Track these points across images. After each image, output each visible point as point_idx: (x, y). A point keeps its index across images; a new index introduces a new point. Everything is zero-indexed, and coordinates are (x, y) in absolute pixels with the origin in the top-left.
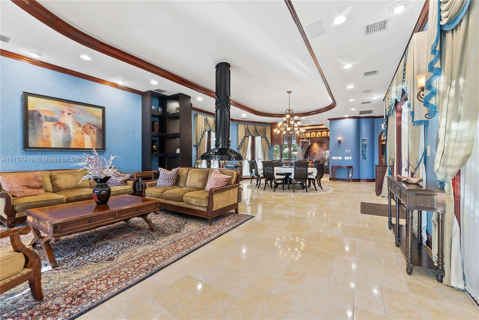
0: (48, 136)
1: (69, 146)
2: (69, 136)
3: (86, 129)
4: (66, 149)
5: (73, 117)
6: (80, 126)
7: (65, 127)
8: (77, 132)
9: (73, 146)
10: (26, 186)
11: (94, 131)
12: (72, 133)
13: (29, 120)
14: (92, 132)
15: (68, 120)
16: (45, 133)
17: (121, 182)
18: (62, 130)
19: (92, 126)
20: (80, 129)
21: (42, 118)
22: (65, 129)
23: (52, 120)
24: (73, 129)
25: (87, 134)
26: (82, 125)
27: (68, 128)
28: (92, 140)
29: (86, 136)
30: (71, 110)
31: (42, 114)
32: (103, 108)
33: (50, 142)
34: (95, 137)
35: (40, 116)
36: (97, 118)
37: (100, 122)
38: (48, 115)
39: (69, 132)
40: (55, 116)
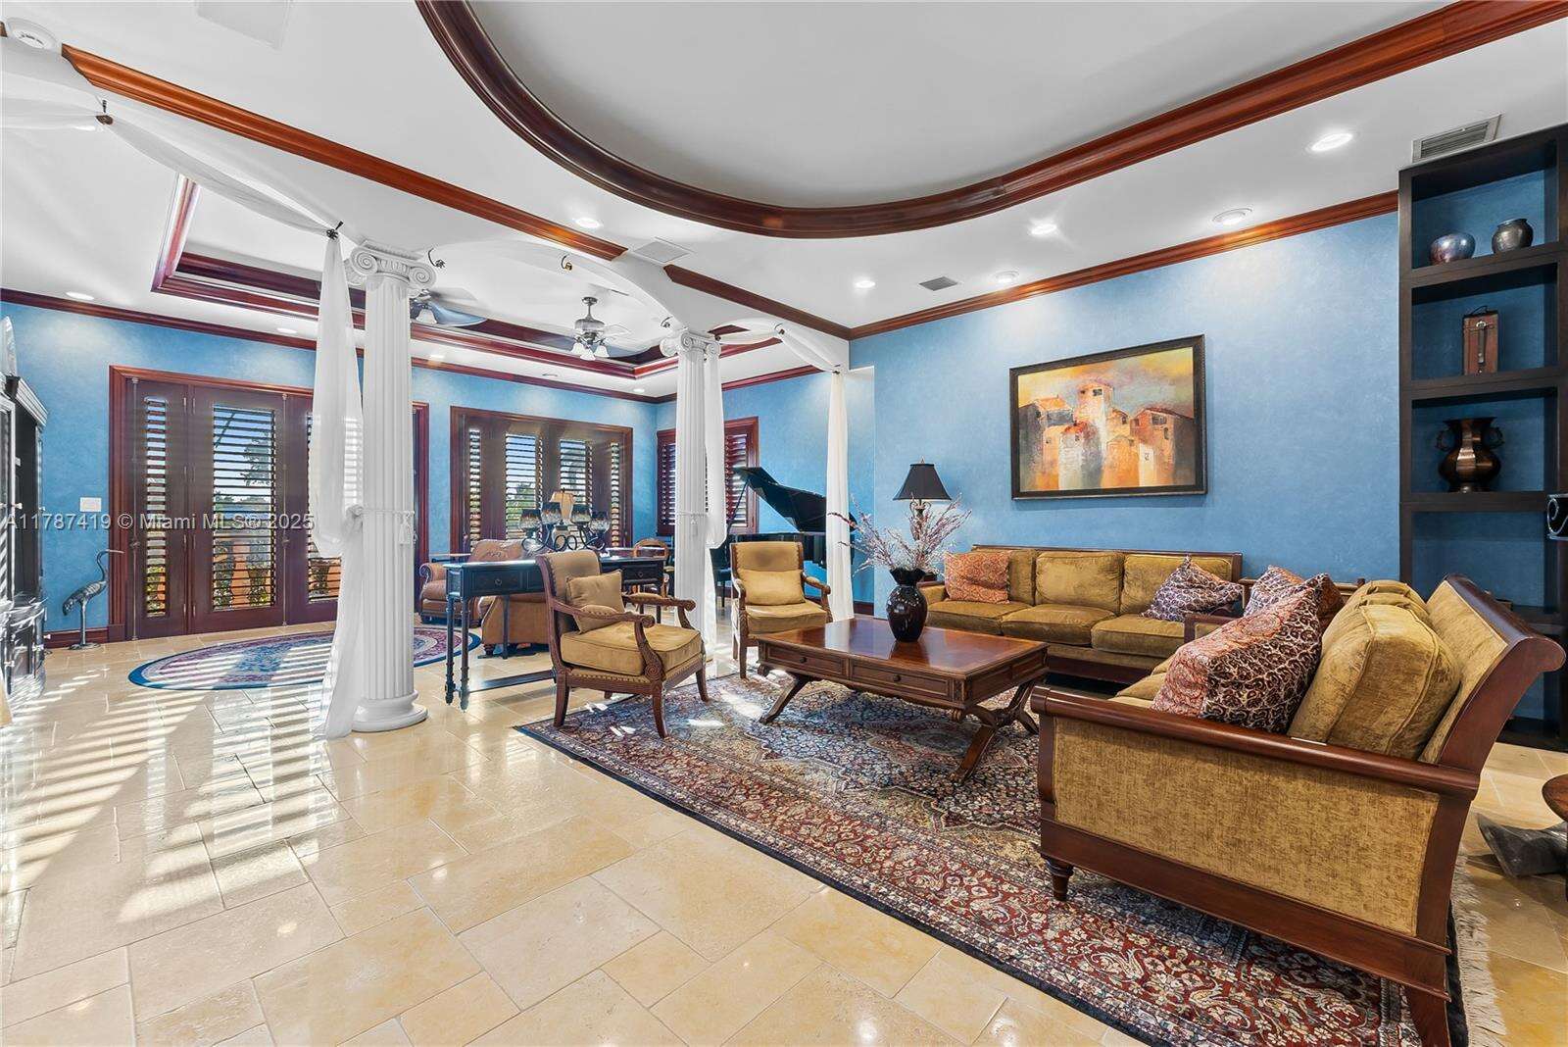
0: (1053, 463)
1: (1099, 483)
2: (1097, 455)
3: (1139, 428)
4: (1090, 494)
5: (1108, 399)
6: (1124, 422)
7: (1086, 431)
8: (1117, 440)
9: (1107, 482)
10: (968, 578)
11: (1166, 430)
12: (1103, 446)
13: (1021, 431)
14: (1160, 433)
15: (1095, 412)
16: (1047, 457)
17: (1183, 608)
18: (1082, 440)
19: (1156, 413)
20: (1126, 430)
21: (1044, 420)
22: (1087, 436)
23: (1062, 419)
24: (1107, 432)
25: (1144, 441)
26: (1131, 417)
27: (1094, 433)
28: (1159, 458)
29: (1143, 450)
30: (1100, 382)
31: (1041, 410)
32: (1196, 343)
33: (1058, 475)
34: (1168, 447)
35: (1038, 414)
36: (1176, 381)
37: (1187, 394)
38: (1054, 409)
39: (1097, 445)
40: (1068, 407)
